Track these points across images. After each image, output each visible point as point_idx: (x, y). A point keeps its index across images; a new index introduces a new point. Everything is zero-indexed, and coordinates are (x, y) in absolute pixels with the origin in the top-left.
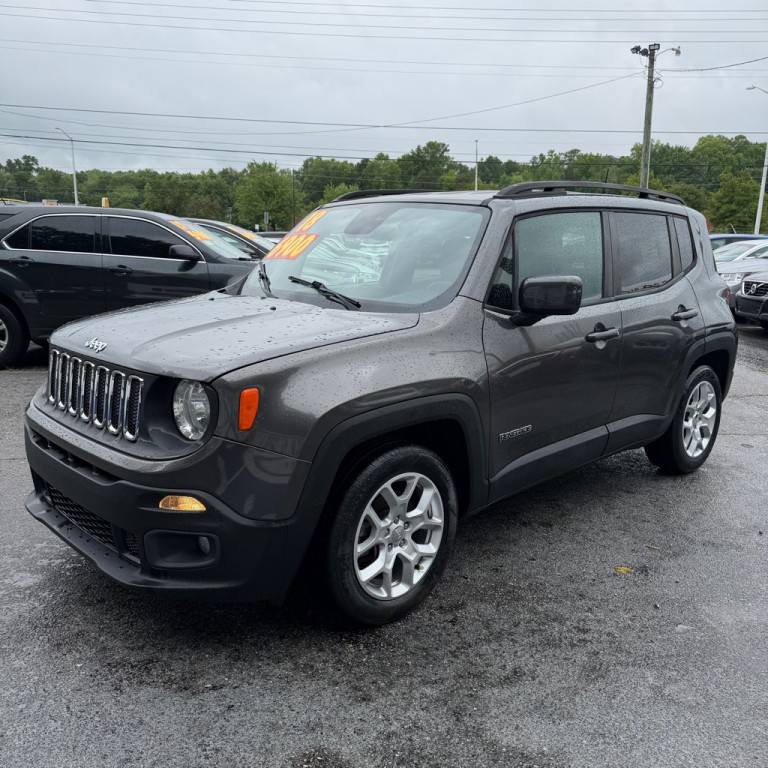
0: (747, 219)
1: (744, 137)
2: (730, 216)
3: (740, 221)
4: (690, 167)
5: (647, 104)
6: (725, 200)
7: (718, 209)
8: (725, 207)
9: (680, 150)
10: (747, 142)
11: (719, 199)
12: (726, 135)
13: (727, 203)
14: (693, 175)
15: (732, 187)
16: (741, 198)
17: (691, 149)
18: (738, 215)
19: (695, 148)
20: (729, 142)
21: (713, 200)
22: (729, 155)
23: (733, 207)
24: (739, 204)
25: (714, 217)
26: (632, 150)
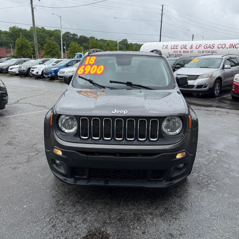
0: (56, 53)
1: (44, 28)
2: (51, 52)
3: (53, 54)
4: (30, 36)
5: (32, 16)
6: (48, 47)
7: (47, 50)
8: (48, 49)
9: (25, 30)
10: (45, 29)
11: (47, 47)
12: (39, 27)
13: (49, 48)
14: (31, 39)
15: (50, 43)
16: (53, 47)
17: (29, 30)
18: (53, 52)
19: (30, 30)
20: (39, 29)
21: (45, 47)
22: (41, 33)
23: (51, 49)
24: (52, 48)
25: (46, 52)
26: (9, 29)
